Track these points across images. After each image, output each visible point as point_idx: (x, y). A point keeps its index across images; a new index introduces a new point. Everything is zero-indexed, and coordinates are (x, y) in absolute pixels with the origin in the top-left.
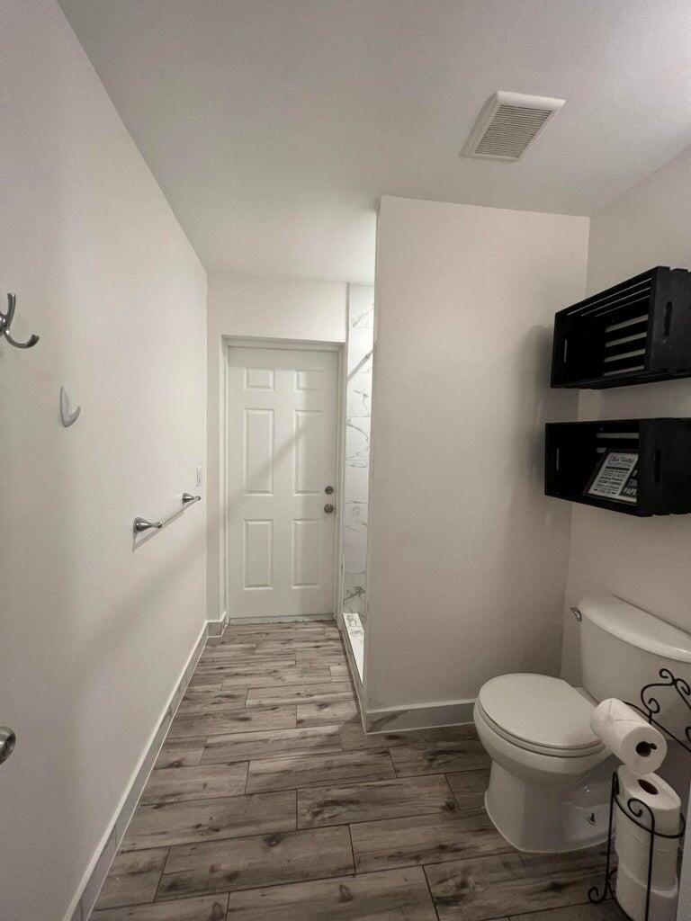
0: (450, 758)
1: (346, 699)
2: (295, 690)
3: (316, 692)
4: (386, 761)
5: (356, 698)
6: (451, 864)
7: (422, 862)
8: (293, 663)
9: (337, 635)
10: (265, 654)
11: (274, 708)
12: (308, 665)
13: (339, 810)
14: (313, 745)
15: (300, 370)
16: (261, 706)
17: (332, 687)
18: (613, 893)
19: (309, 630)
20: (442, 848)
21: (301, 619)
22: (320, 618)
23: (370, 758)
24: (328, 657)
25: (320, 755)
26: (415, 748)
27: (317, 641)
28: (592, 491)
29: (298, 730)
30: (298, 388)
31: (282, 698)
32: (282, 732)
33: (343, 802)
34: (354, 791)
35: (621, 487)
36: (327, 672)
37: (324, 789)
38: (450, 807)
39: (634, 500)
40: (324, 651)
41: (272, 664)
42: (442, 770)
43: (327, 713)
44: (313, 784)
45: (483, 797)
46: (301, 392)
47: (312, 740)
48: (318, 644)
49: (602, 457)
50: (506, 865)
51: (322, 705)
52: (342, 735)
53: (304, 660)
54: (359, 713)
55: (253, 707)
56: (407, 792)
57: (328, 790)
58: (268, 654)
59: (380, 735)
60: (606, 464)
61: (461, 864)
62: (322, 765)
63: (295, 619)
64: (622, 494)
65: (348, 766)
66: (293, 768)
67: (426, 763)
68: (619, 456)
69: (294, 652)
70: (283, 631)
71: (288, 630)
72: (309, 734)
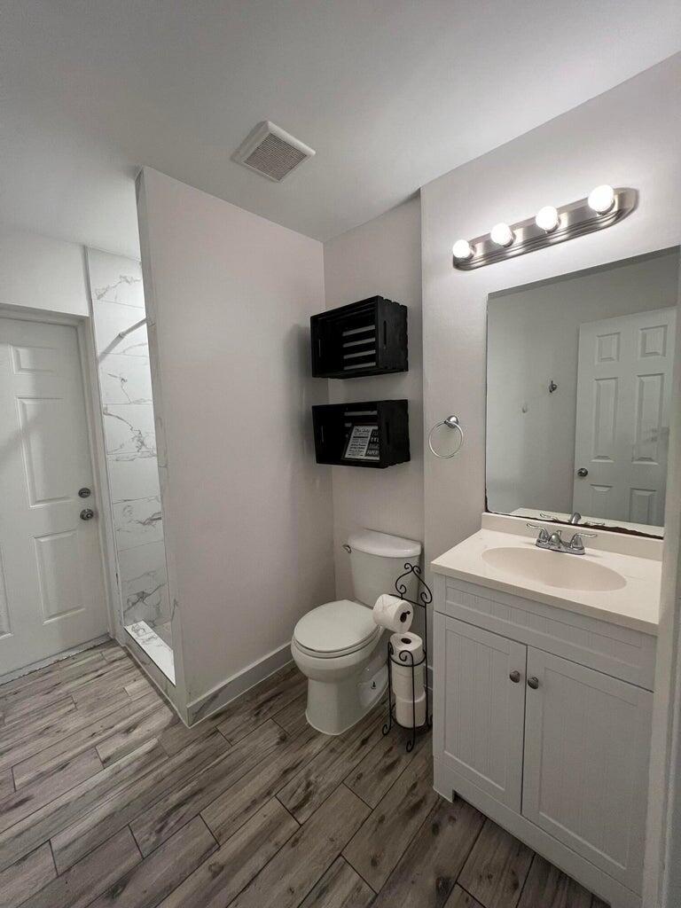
0: (272, 703)
1: (156, 710)
2: (85, 734)
3: (116, 721)
4: (218, 739)
5: (167, 702)
6: (295, 779)
7: (274, 794)
8: (73, 706)
9: (122, 653)
10: (21, 717)
11: (63, 767)
12: (93, 700)
13: (183, 810)
14: (131, 772)
15: (20, 346)
16: (42, 774)
17: (133, 707)
18: (395, 720)
19: (81, 663)
20: (286, 772)
21: (64, 656)
22: (90, 645)
23: (201, 747)
24: (118, 680)
25: (144, 777)
26: (241, 713)
27: (97, 671)
28: (347, 456)
29: (108, 769)
30: (20, 369)
31: (70, 750)
32: (85, 784)
33: (186, 799)
34: (194, 783)
35: (365, 451)
36: (122, 695)
37: (161, 803)
38: (283, 739)
39: (378, 459)
40: (109, 676)
41: (39, 723)
42: (270, 715)
43: (137, 734)
44: (147, 806)
45: (305, 716)
46: (25, 373)
47: (128, 768)
48: (100, 672)
49: (350, 430)
50: (332, 751)
51: (128, 730)
52: (163, 744)
53: (85, 698)
54: (176, 714)
55: (29, 783)
56: (245, 751)
57: (167, 800)
58: (28, 714)
59: (204, 722)
60: (353, 435)
61: (303, 773)
62: (151, 783)
63: (55, 659)
64: (367, 455)
65: (181, 766)
66: (116, 807)
67: (253, 719)
68: (361, 428)
69: (68, 695)
70: (40, 679)
71: (50, 675)
72: (123, 765)
